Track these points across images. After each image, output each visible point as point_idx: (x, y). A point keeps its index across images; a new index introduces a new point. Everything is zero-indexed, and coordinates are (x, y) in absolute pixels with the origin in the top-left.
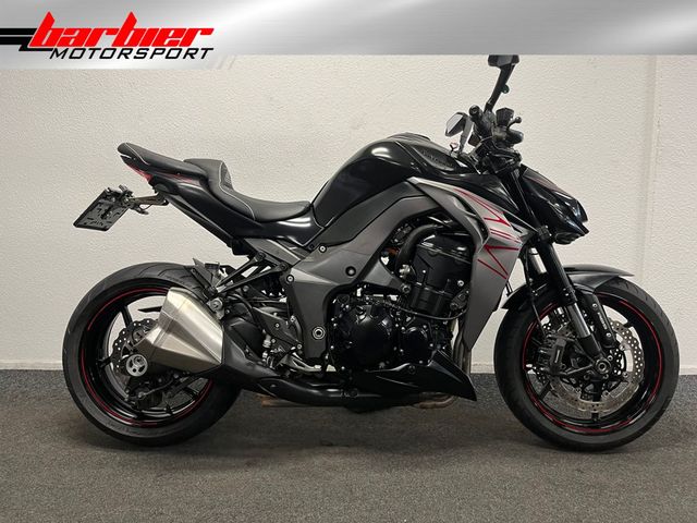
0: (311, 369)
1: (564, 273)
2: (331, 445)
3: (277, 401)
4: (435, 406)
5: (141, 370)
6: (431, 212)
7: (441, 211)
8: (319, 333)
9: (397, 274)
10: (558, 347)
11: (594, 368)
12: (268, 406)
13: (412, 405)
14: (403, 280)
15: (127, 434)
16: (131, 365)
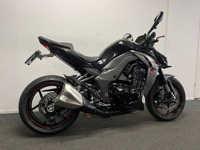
0: (106, 105)
1: (164, 76)
2: (105, 127)
3: (92, 116)
4: (135, 113)
5: (52, 110)
6: (136, 60)
7: (139, 60)
8: (107, 95)
9: (128, 77)
10: (163, 95)
11: (171, 100)
12: (90, 118)
13: (129, 113)
14: (129, 79)
15: (44, 132)
16: (49, 109)
